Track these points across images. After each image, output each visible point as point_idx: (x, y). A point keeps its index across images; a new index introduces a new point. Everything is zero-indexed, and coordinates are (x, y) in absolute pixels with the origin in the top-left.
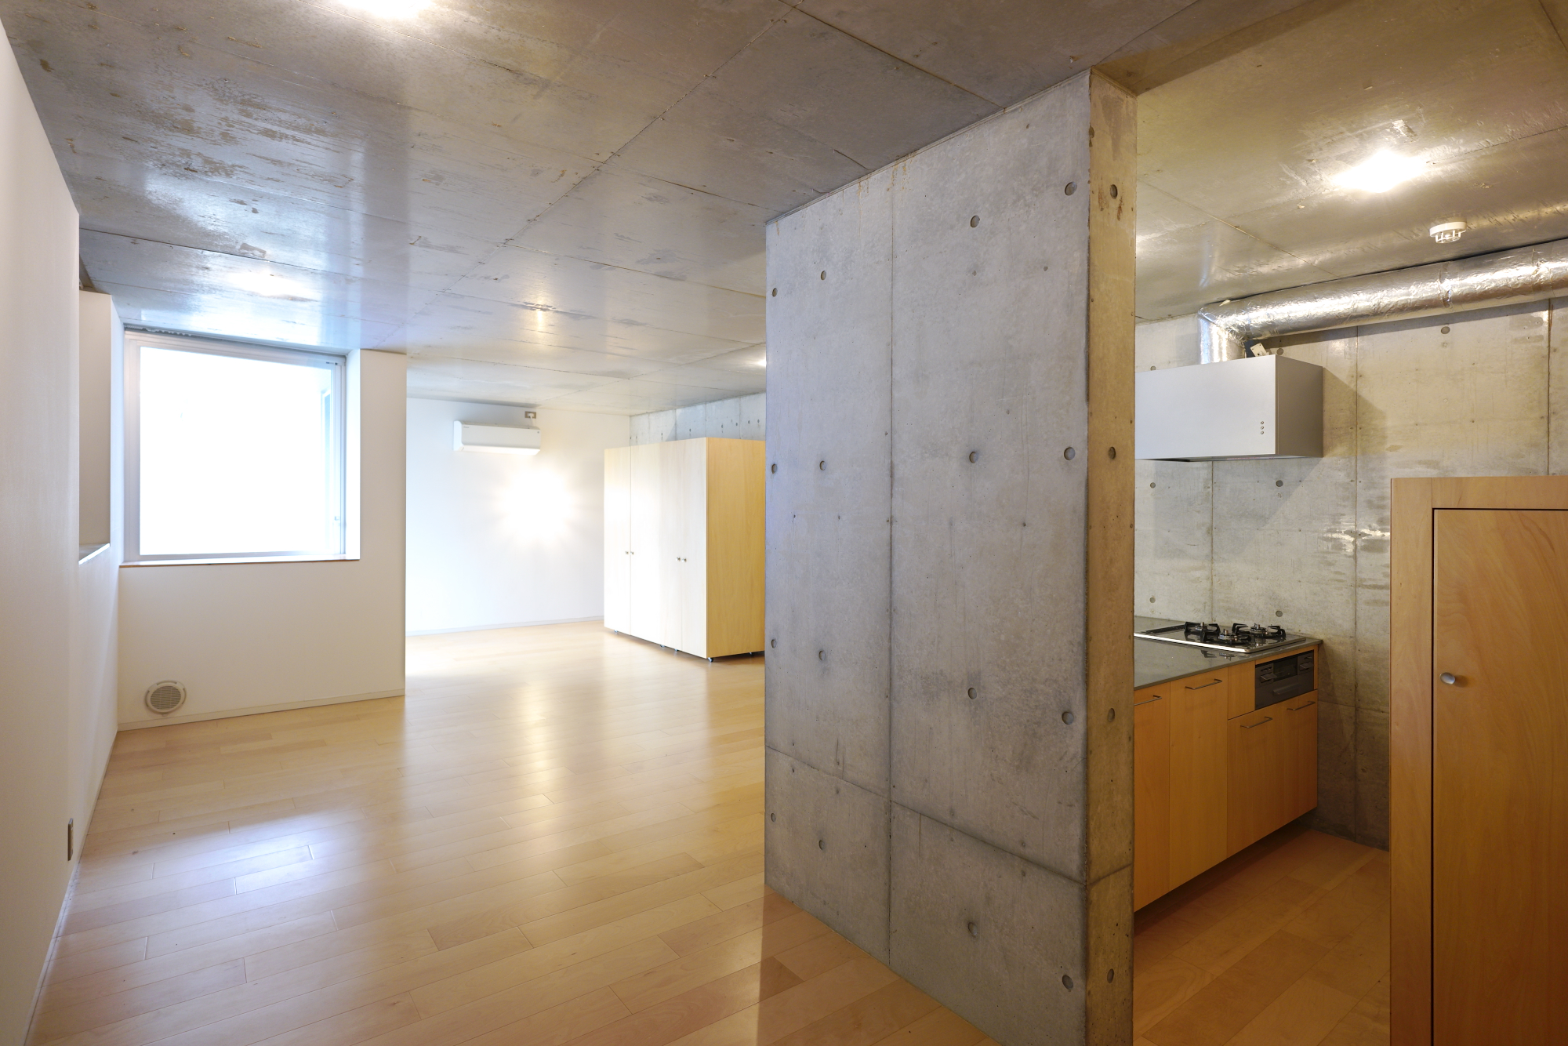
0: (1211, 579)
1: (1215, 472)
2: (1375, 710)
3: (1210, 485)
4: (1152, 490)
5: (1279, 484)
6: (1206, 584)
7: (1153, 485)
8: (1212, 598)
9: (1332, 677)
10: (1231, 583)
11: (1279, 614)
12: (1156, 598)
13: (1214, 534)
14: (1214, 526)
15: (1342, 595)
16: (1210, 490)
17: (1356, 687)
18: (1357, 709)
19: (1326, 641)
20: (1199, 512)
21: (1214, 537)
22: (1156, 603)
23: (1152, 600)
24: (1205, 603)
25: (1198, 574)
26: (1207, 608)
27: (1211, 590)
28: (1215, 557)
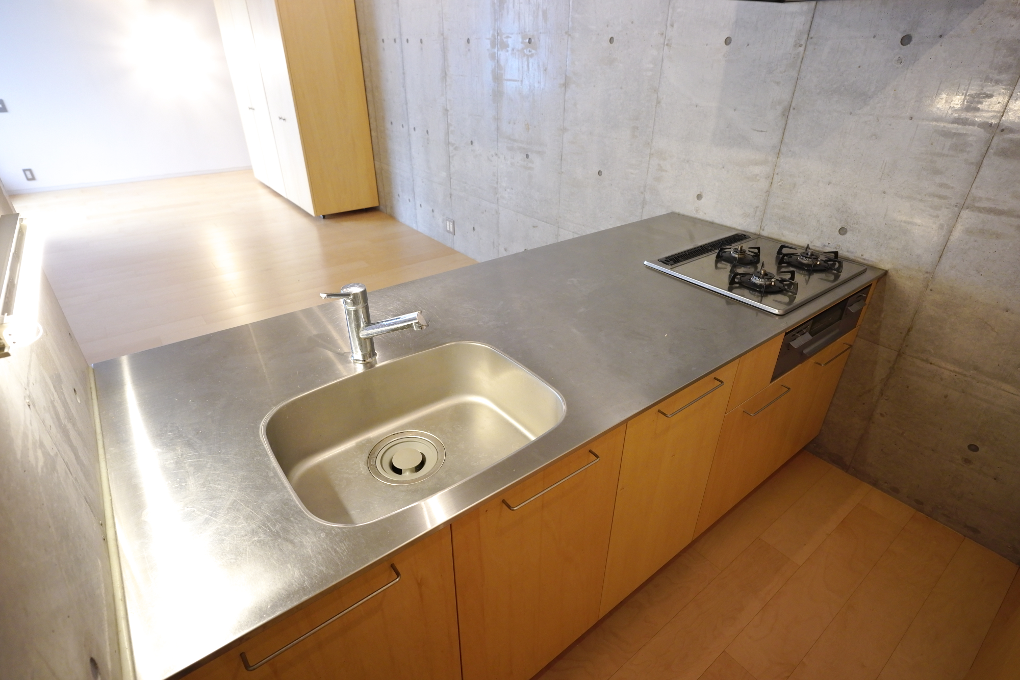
0: (771, 178)
1: (817, 20)
2: (923, 360)
3: (803, 42)
4: (726, 48)
5: (906, 40)
6: (763, 184)
7: (728, 41)
8: (766, 202)
9: (883, 316)
10: (795, 185)
11: (843, 231)
12: (704, 195)
13: (791, 116)
14: (793, 105)
15: (937, 217)
16: (802, 49)
17: (909, 331)
18: (900, 354)
19: (892, 273)
20: (778, 83)
21: (789, 122)
22: (703, 200)
23: (699, 197)
24: (757, 207)
25: (757, 170)
26: (758, 213)
27: (768, 192)
28: (784, 149)
